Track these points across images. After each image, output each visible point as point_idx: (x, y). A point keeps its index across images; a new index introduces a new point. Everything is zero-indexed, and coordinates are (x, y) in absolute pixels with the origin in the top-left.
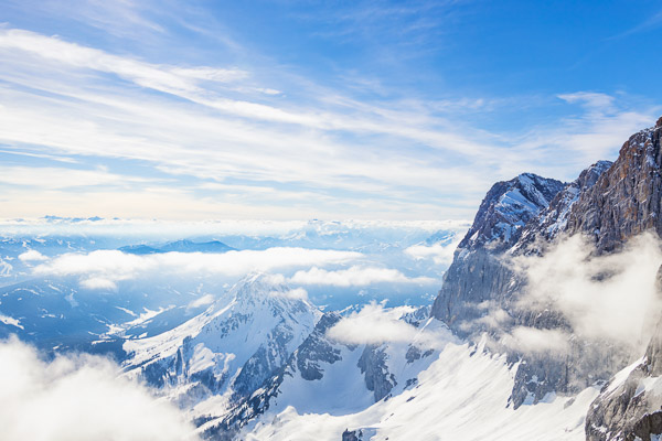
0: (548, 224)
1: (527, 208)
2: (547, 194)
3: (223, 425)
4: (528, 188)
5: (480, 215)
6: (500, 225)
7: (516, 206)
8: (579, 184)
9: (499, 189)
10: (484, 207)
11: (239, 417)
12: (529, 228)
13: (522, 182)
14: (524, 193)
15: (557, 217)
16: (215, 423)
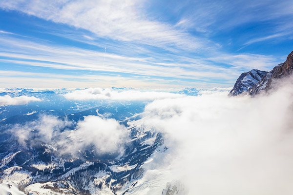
0: (260, 86)
1: (253, 81)
2: (262, 76)
3: (151, 147)
4: (254, 75)
5: (236, 84)
6: (242, 87)
7: (249, 81)
8: (272, 72)
9: (243, 75)
10: (237, 82)
11: (156, 145)
12: (253, 88)
13: (252, 72)
14: (253, 76)
15: (263, 84)
16: (150, 147)
